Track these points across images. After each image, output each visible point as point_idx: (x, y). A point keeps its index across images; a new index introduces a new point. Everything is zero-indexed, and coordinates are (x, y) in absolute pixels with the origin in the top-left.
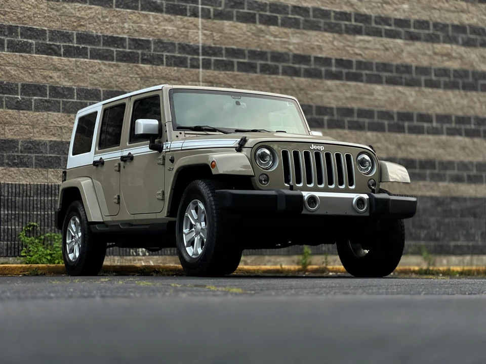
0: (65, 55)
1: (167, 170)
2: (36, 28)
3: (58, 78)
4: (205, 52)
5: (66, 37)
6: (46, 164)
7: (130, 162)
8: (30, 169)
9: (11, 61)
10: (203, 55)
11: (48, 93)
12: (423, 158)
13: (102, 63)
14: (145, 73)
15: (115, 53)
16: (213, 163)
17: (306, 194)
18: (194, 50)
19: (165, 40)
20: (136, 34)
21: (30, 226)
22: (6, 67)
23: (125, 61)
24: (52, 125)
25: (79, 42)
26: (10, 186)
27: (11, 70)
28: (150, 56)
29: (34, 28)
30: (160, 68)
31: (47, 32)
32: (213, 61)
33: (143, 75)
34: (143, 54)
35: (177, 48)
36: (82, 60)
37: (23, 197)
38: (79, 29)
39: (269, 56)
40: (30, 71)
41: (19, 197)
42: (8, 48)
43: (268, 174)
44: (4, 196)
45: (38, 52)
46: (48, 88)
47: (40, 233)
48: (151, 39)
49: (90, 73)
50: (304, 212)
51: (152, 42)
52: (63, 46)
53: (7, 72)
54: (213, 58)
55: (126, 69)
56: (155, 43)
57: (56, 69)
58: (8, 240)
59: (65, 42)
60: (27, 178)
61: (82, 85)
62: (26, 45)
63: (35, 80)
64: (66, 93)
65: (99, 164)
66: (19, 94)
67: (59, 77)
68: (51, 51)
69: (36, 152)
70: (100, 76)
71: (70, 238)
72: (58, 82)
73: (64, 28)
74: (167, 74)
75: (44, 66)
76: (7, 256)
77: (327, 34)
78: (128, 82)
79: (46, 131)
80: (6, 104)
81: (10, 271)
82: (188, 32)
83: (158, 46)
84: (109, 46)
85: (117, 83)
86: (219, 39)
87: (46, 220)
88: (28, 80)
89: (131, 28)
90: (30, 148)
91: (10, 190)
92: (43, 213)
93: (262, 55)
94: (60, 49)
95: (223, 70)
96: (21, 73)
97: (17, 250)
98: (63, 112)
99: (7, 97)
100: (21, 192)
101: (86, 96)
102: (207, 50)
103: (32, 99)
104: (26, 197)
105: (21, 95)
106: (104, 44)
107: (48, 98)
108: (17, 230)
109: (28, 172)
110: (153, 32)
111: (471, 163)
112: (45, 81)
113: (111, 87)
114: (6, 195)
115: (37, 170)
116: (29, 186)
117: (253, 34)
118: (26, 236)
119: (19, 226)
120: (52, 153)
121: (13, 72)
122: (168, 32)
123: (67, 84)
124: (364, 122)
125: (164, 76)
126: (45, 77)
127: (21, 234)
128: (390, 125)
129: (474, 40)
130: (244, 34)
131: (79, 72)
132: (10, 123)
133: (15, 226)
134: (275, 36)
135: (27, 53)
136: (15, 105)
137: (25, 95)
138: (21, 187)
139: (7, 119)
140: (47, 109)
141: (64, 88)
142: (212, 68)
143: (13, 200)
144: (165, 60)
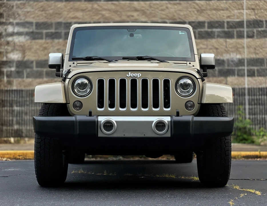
9: (106, 7)
14: (200, 7)
17: (102, 119)
30: (212, 2)
33: (199, 9)
49: (160, 11)
50: (100, 135)
53: (103, 15)
55: (186, 6)
57: (136, 10)
67: (138, 15)
74: (217, 6)
85: (180, 16)
121: (107, 15)
131: (153, 10)
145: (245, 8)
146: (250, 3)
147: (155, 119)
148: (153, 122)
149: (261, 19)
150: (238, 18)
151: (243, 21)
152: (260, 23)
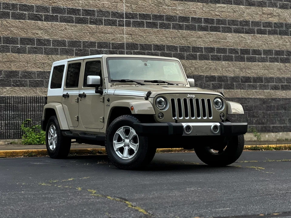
0: (45, 20)
1: (105, 106)
2: (28, 5)
3: (41, 34)
4: (127, 17)
5: (46, 9)
6: (35, 85)
7: (84, 98)
8: (26, 88)
9: (14, 25)
10: (126, 18)
11: (36, 43)
12: (255, 76)
13: (67, 24)
15: (74, 18)
16: (132, 107)
17: (185, 125)
18: (121, 16)
19: (104, 10)
20: (87, 7)
21: (27, 121)
22: (11, 28)
23: (80, 23)
24: (38, 62)
25: (53, 12)
26: (15, 98)
27: (14, 30)
28: (95, 20)
29: (27, 5)
30: (101, 27)
31: (35, 7)
32: (132, 22)
33: (91, 31)
34: (91, 19)
35: (111, 14)
36: (55, 23)
37: (22, 104)
38: (53, 4)
39: (165, 18)
40: (25, 31)
41: (20, 104)
42: (12, 17)
43: (163, 113)
44: (11, 104)
45: (29, 19)
46: (35, 40)
47: (33, 125)
48: (95, 9)
49: (60, 31)
50: (184, 135)
51: (96, 11)
52: (44, 15)
53: (11, 31)
54: (132, 20)
55: (81, 28)
56: (98, 12)
58: (14, 129)
59: (45, 13)
60: (24, 93)
61: (55, 38)
62: (22, 15)
63: (28, 35)
64: (46, 43)
65: (66, 96)
66: (19, 44)
68: (37, 18)
69: (29, 78)
70: (66, 32)
71: (51, 136)
72: (41, 37)
73: (44, 4)
74: (105, 30)
75: (33, 27)
76: (14, 138)
77: (199, 4)
78: (82, 36)
79: (35, 66)
80: (11, 50)
81: (16, 154)
82: (117, 5)
83: (100, 13)
84: (71, 14)
85: (76, 36)
86: (135, 8)
87: (36, 117)
88: (24, 35)
89: (83, 3)
90: (26, 76)
91: (15, 100)
92: (34, 113)
93: (160, 17)
94: (42, 17)
95: (138, 27)
96: (20, 31)
97: (19, 134)
98: (44, 54)
99: (12, 46)
100: (21, 101)
101: (58, 44)
102: (128, 16)
103: (26, 47)
104: (24, 104)
105: (20, 44)
106: (68, 13)
107: (36, 46)
108: (19, 123)
109: (25, 89)
110: (96, 5)
111: (284, 78)
112: (34, 36)
113: (72, 39)
114: (13, 103)
115: (30, 88)
116: (25, 98)
117: (155, 5)
118: (24, 127)
119: (20, 121)
120: (38, 78)
122: (105, 5)
123: (46, 37)
124: (221, 55)
125: (103, 31)
126: (34, 34)
127: (22, 125)
128: (236, 57)
129: (287, 5)
130: (150, 5)
131: (54, 30)
132: (14, 61)
133: (18, 121)
134: (168, 6)
135: (23, 20)
136: (17, 50)
137: (22, 44)
138: (21, 99)
139: (12, 59)
140: (35, 52)
141: (45, 40)
142: (132, 26)
143: (17, 106)
144: (103, 22)
145: (125, 33)
146: (129, 30)
147: (212, 124)
148: (211, 126)
149: (137, 43)
150: (120, 41)
151: (124, 44)
152: (136, 46)
